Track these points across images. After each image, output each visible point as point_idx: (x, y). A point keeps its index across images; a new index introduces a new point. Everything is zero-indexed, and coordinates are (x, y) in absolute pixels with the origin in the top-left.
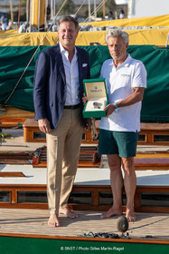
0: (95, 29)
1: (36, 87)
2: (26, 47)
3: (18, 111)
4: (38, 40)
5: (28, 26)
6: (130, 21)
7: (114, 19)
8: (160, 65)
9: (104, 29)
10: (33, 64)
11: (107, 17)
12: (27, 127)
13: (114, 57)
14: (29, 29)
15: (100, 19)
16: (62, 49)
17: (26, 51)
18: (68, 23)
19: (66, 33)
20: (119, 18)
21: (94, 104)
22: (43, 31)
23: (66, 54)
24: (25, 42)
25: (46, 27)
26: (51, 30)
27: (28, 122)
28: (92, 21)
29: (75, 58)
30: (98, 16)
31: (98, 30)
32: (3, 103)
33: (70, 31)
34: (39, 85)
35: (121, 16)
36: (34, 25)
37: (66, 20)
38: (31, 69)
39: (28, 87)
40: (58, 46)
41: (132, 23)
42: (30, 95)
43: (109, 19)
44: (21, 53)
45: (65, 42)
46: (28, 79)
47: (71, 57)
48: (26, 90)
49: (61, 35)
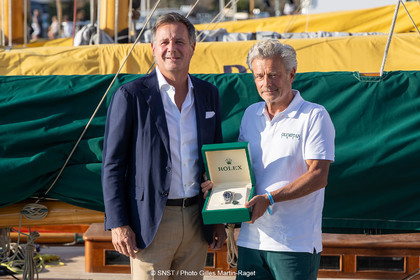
0: (233, 37)
1: (107, 162)
2: (90, 78)
3: (73, 210)
4: (116, 61)
5: (93, 31)
6: (308, 19)
7: (272, 14)
8: (370, 114)
9: (253, 36)
10: (103, 111)
11: (256, 11)
12: (91, 241)
13: (266, 96)
14: (96, 37)
15: (243, 15)
16: (162, 82)
17: (89, 85)
18: (172, 27)
19: (169, 47)
20: (283, 14)
21: (226, 195)
22: (125, 41)
23: (171, 93)
24: (89, 65)
25: (132, 33)
26: (142, 39)
27: (94, 231)
28: (228, 19)
29: (189, 101)
30: (239, 10)
31: (239, 39)
32: (41, 193)
33: (177, 42)
34: (115, 156)
35: (288, 8)
36: (106, 31)
37: (169, 20)
38: (99, 122)
39: (93, 159)
40: (154, 75)
41: (312, 24)
42: (96, 177)
43: (261, 16)
44: (79, 89)
45: (169, 64)
46: (93, 144)
47: (180, 99)
48: (90, 166)
49: (160, 50)
